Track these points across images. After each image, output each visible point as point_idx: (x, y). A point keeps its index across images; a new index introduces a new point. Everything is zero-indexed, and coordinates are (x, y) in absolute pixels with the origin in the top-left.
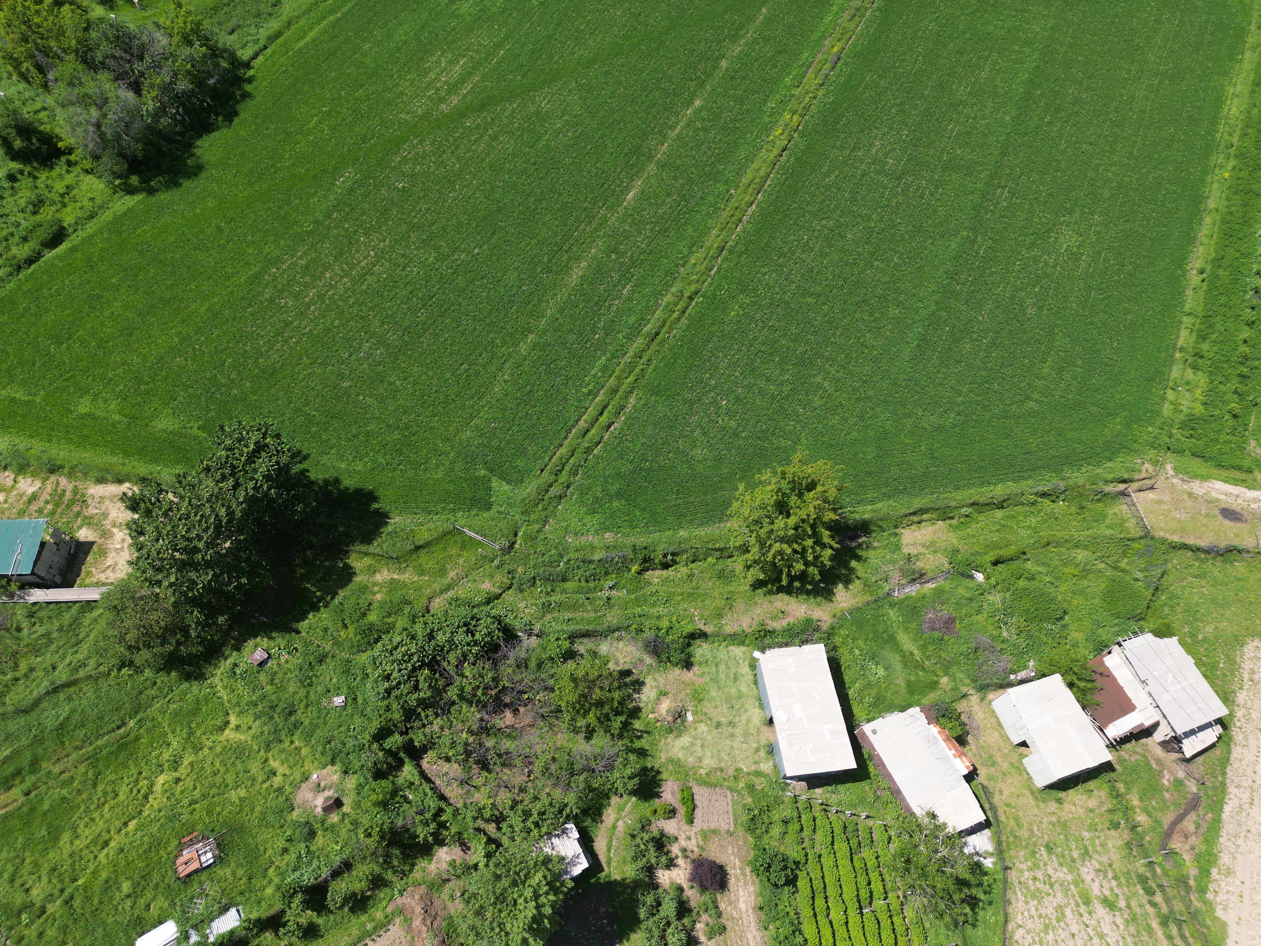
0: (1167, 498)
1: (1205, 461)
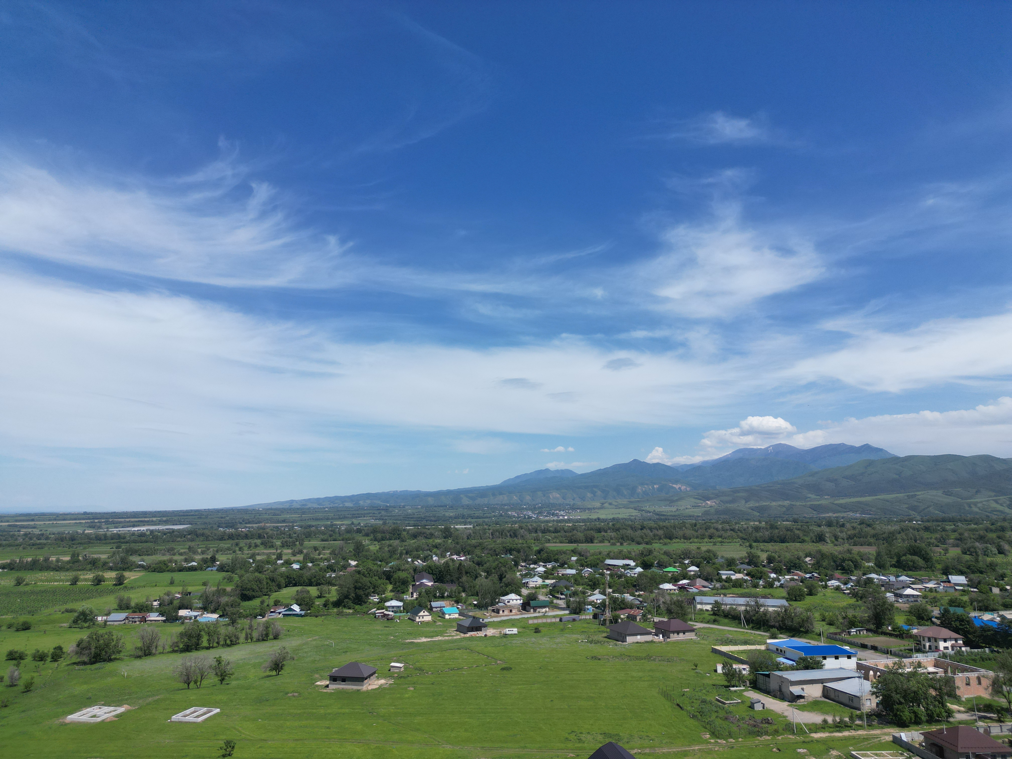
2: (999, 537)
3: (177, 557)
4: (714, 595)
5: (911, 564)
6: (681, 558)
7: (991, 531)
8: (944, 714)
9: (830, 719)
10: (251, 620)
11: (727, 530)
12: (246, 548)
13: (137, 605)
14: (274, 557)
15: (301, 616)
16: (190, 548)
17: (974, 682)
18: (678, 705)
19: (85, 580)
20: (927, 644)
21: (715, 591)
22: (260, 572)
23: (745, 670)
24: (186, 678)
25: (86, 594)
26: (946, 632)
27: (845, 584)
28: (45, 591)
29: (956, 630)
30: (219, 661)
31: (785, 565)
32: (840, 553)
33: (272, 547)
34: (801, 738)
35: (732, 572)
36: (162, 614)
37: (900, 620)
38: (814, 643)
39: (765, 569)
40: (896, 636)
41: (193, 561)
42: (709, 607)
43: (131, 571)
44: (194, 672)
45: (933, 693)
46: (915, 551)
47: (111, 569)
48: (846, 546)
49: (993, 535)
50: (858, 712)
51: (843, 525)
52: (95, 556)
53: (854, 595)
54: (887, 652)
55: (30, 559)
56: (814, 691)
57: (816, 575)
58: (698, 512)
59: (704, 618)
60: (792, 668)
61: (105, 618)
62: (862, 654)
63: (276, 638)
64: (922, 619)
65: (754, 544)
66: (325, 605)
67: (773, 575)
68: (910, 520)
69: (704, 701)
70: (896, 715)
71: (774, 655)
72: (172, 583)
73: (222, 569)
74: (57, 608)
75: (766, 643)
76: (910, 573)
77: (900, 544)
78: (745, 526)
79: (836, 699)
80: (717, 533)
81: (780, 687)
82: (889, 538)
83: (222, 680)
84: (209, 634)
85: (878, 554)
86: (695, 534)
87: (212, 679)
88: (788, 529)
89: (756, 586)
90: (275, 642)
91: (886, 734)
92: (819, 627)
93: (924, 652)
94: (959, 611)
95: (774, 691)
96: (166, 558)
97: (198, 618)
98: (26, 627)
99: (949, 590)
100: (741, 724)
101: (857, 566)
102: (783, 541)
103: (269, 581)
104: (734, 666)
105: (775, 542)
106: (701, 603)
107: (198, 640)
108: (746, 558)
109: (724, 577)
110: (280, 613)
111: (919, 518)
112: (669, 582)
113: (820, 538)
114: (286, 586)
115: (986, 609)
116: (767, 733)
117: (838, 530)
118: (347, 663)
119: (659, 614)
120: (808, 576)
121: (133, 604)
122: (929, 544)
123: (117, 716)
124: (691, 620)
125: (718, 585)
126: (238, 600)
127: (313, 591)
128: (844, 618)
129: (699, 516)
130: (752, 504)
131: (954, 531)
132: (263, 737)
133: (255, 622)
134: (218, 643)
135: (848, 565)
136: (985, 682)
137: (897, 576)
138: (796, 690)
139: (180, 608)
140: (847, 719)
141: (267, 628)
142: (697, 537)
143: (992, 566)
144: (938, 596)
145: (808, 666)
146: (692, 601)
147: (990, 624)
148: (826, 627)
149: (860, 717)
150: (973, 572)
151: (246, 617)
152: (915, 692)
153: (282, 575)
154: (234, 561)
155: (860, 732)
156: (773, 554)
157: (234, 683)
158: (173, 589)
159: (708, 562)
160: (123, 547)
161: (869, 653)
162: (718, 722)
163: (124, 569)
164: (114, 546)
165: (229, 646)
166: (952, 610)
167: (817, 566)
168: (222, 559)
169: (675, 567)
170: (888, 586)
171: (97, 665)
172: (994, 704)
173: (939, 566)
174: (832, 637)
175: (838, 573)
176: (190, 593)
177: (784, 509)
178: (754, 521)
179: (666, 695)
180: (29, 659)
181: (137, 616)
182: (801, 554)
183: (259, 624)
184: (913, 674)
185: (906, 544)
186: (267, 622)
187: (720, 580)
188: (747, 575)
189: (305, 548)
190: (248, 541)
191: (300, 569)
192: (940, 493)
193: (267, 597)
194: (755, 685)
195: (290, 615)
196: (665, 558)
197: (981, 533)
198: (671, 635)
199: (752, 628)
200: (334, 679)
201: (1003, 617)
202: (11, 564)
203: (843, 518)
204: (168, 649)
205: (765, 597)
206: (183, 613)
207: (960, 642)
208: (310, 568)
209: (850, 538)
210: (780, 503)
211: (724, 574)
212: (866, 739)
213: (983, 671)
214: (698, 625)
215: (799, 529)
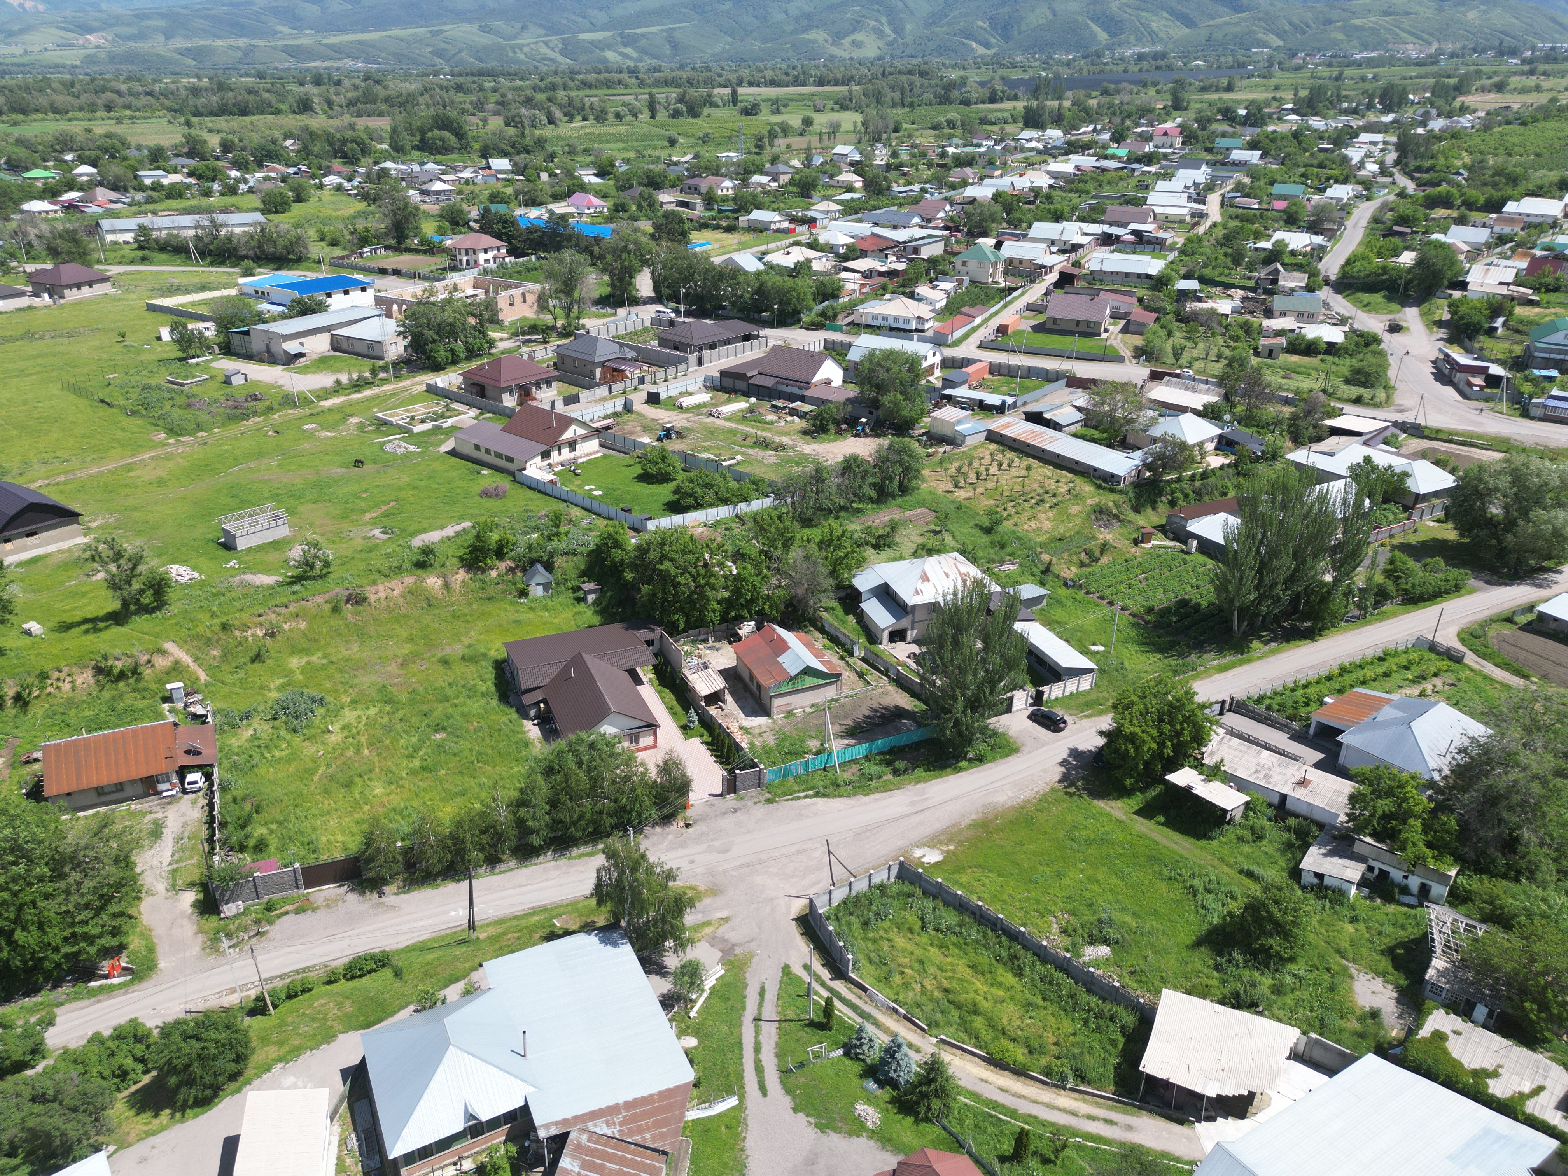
2: (549, 100)
4: (135, 214)
5: (439, 143)
6: (55, 151)
7: (540, 90)
8: (486, 346)
9: (344, 379)
11: (139, 94)
17: (518, 300)
18: (102, 401)
20: (465, 259)
21: (135, 209)
23: (209, 330)
26: (487, 240)
27: (350, 180)
29: (498, 236)
31: (252, 155)
32: (338, 129)
34: (308, 411)
35: (161, 172)
37: (429, 228)
38: (311, 275)
39: (220, 163)
40: (425, 252)
42: (129, 237)
45: (472, 321)
46: (444, 124)
48: (347, 119)
49: (541, 97)
50: (381, 363)
51: (338, 83)
53: (365, 196)
54: (414, 276)
56: (319, 345)
57: (304, 168)
58: (72, 57)
59: (123, 257)
60: (283, 317)
62: (382, 282)
64: (457, 224)
65: (195, 120)
67: (234, 174)
68: (436, 74)
69: (146, 388)
70: (428, 358)
71: (252, 302)
75: (237, 285)
76: (439, 157)
77: (424, 113)
78: (173, 87)
79: (351, 349)
80: (120, 101)
81: (268, 346)
82: (405, 102)
85: (394, 131)
86: (76, 102)
88: (251, 92)
89: (208, 193)
91: (417, 384)
92: (317, 250)
93: (460, 270)
94: (502, 209)
95: (259, 353)
99: (489, 179)
100: (214, 408)
101: (365, 150)
102: (244, 112)
104: (190, 327)
105: (231, 114)
106: (113, 232)
108: (182, 145)
109: (148, 182)
111: (447, 69)
112: (40, 197)
113: (305, 106)
115: (533, 202)
116: (256, 414)
117: (332, 90)
119: (34, 259)
120: (292, 170)
122: (463, 112)
124: (99, 262)
125: (139, 197)
128: (352, 233)
129: (76, 67)
130: (179, 43)
131: (495, 90)
135: (352, 150)
136: (531, 298)
137: (422, 164)
138: (292, 347)
140: (367, 374)
142: (81, 109)
143: (540, 143)
144: (477, 189)
145: (306, 310)
146: (94, 228)
147: (537, 223)
148: (328, 249)
149: (385, 369)
150: (519, 153)
152: (451, 325)
155: (387, 387)
156: (230, 137)
159: (113, 157)
161: (391, 280)
162: (176, 413)
166: (493, 208)
167: (305, 152)
169: (46, 168)
170: (410, 179)
172: (539, 323)
173: (476, 146)
174: (337, 263)
175: (337, 164)
177: (239, 54)
178: (188, 76)
179: (77, 390)
182: (278, 135)
184: (449, 301)
185: (432, 112)
187: (141, 188)
188: (190, 174)
192: (473, 27)
194: (227, 350)
196: (22, 153)
197: (529, 92)
198: (67, 292)
199: (212, 264)
201: (551, 213)
203: (338, 69)
205: (225, 210)
207: (504, 251)
209: (351, 104)
210: (231, 42)
211: (148, 176)
212: (393, 395)
213: (529, 285)
214: (114, 270)
215: (268, 91)
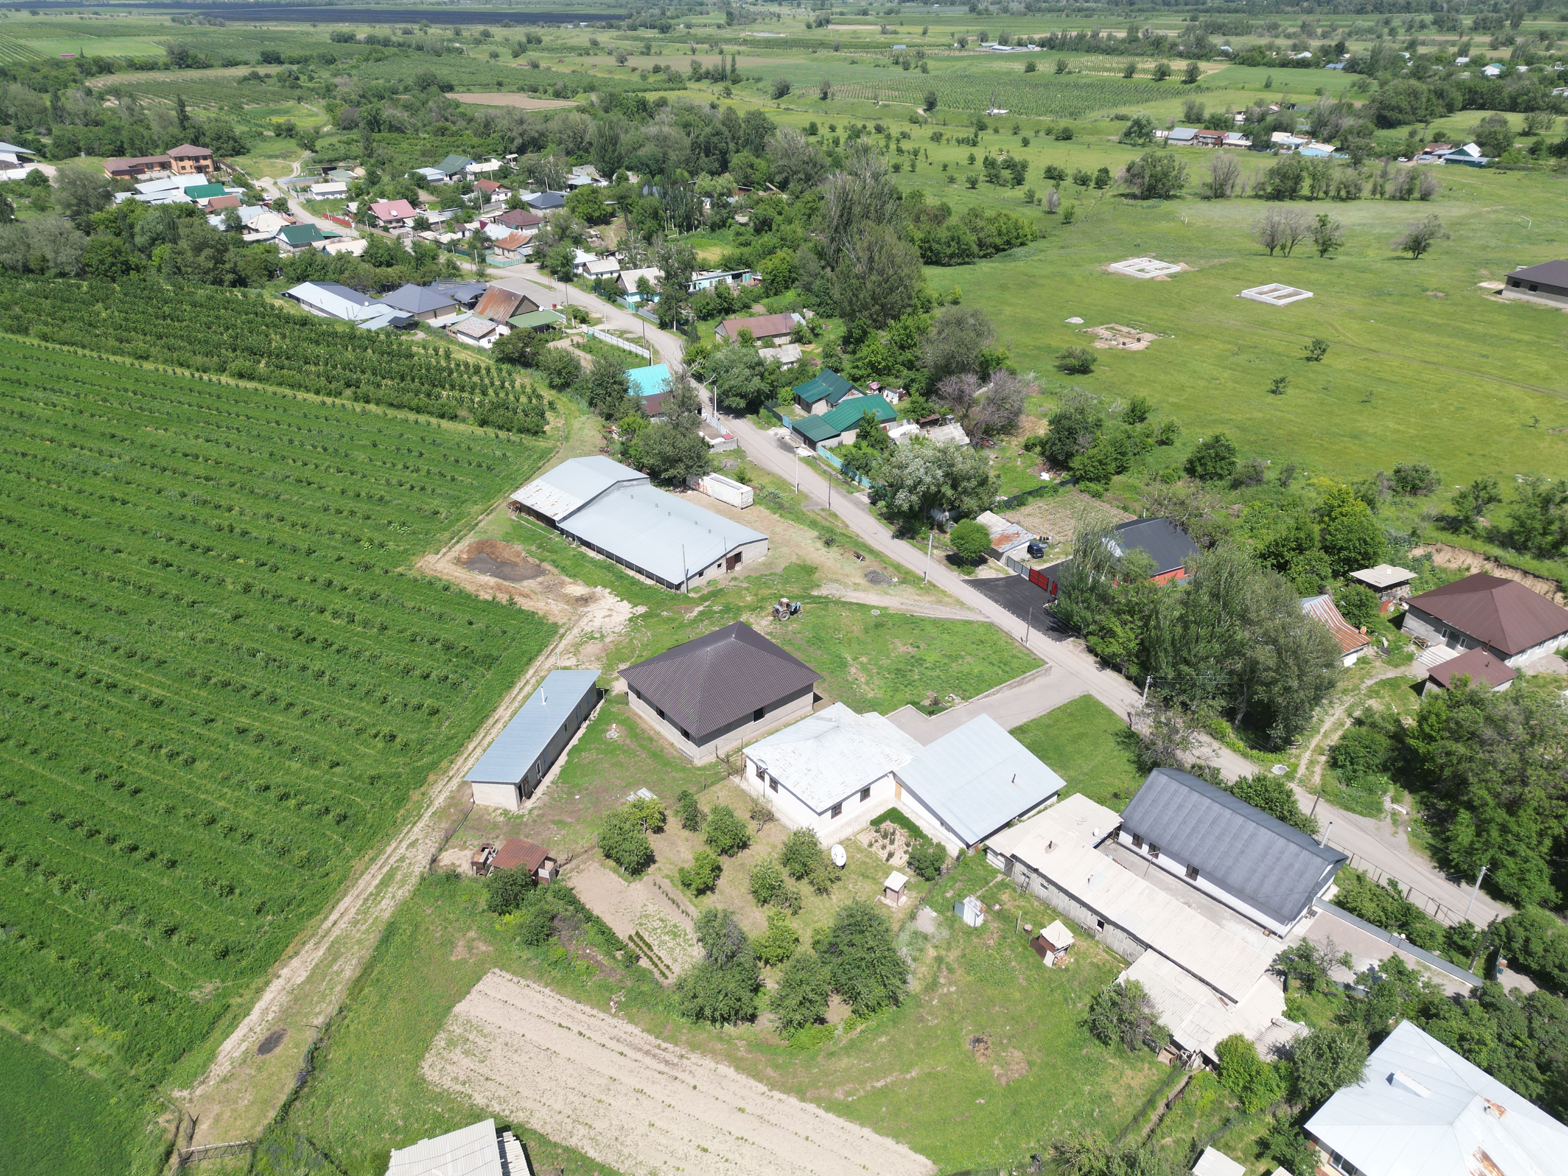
0: (216, 1108)
1: (190, 1050)
3: (1281, 42)
10: (1387, 163)
12: (1402, 31)
13: (1213, 117)
14: (1453, 50)
15: (1479, 165)
16: (1303, 26)
19: (1145, 71)
22: (1419, 79)
24: (1269, 239)
25: (1143, 95)
28: (1091, 85)
30: (1323, 222)
33: (1453, 29)
36: (1246, 136)
41: (1306, 49)
43: (1208, 60)
44: (1284, 231)
47: (1181, 55)
52: (1161, 33)
55: (1074, 34)
61: (1166, 133)
63: (1424, 198)
66: (1533, 151)
72: (1268, 86)
73: (1352, 67)
74: (1104, 112)
83: (1323, 252)
84: (1314, 177)
87: (1308, 246)
90: (1422, 204)
96: (1263, 41)
97: (1301, 149)
98: (1066, 136)
103: (1432, 96)
107: (1296, 183)
110: (1440, 156)
114: (1464, 108)
118: (1548, 260)
121: (1207, 115)
123: (1171, 276)
126: (1371, 126)
127: (1516, 120)
132: (1373, 346)
133: (1392, 167)
134: (1326, 193)
139: (1276, 128)
141: (1413, 178)
151: (1379, 156)
153: (1459, 85)
154: (1376, 54)
157: (1341, 259)
158: (1268, 96)
160: (1202, 18)
163: (1199, 57)
164: (1188, 16)
165: (1343, 200)
168: (1357, 48)
171: (1151, 202)
176: (1293, 106)
180: (1068, 182)
181: (1211, 134)
183: (1399, 171)
186: (1414, 169)
189: (1521, 34)
190: (1409, 17)
191: (1500, 77)
193: (1423, 125)
195: (1459, 161)
200: (1515, 283)
202: (1051, 39)
204: (1249, 192)
206: (1278, 137)
208: (1520, 76)
